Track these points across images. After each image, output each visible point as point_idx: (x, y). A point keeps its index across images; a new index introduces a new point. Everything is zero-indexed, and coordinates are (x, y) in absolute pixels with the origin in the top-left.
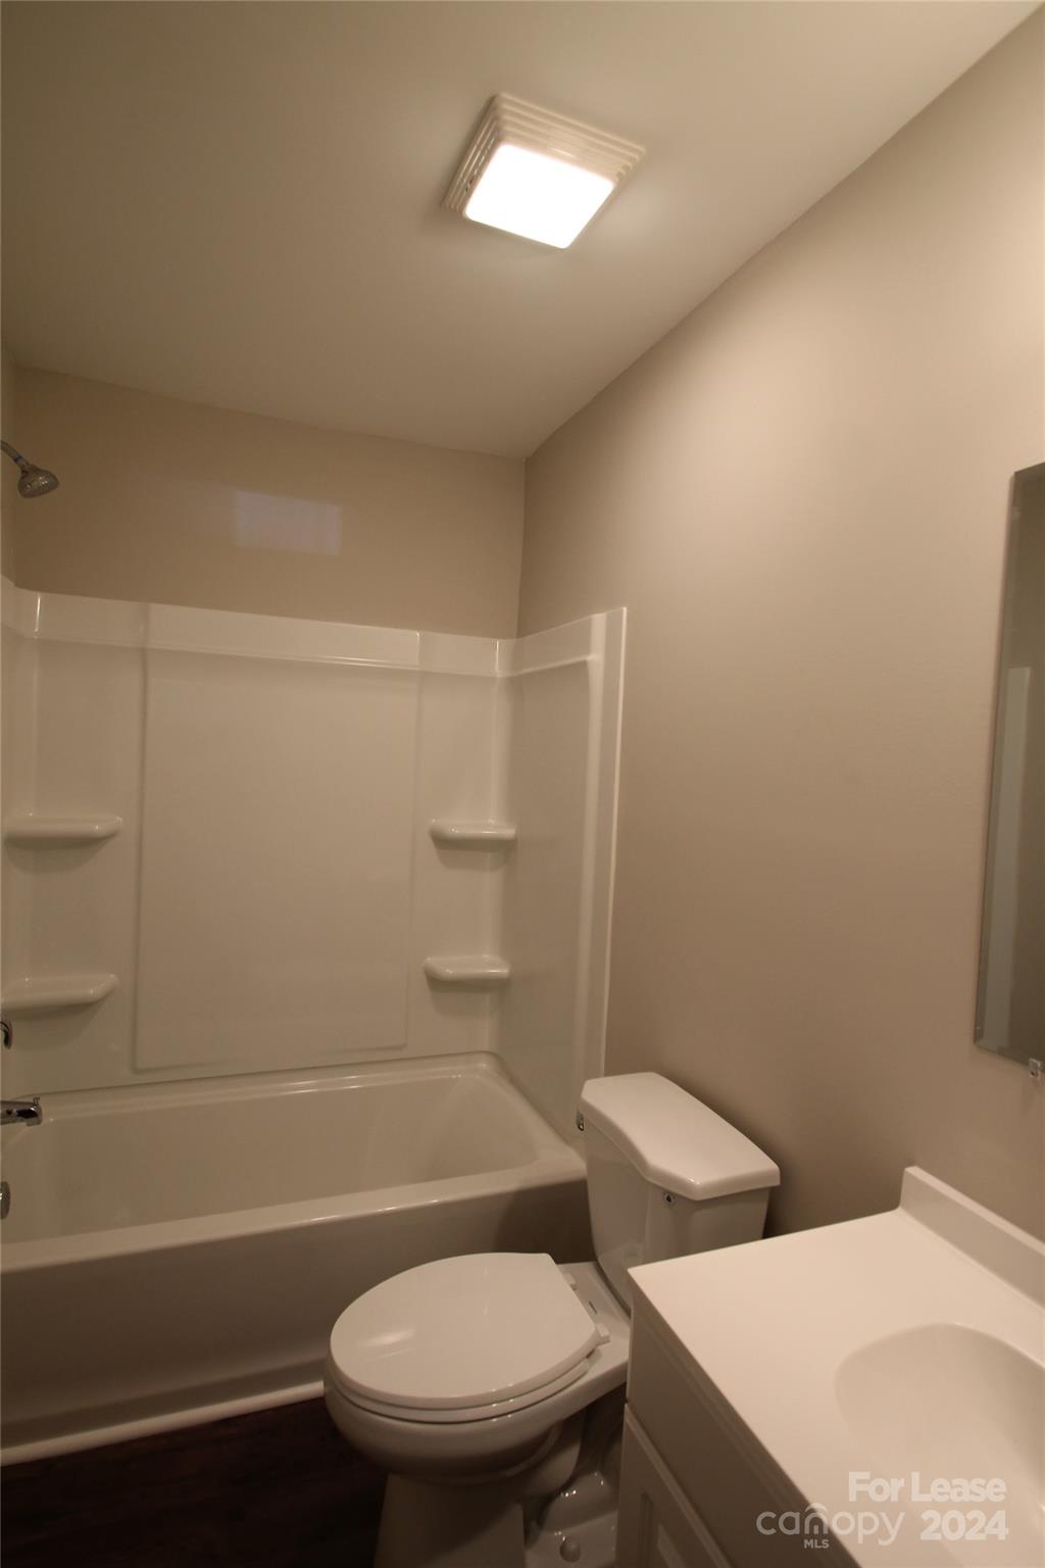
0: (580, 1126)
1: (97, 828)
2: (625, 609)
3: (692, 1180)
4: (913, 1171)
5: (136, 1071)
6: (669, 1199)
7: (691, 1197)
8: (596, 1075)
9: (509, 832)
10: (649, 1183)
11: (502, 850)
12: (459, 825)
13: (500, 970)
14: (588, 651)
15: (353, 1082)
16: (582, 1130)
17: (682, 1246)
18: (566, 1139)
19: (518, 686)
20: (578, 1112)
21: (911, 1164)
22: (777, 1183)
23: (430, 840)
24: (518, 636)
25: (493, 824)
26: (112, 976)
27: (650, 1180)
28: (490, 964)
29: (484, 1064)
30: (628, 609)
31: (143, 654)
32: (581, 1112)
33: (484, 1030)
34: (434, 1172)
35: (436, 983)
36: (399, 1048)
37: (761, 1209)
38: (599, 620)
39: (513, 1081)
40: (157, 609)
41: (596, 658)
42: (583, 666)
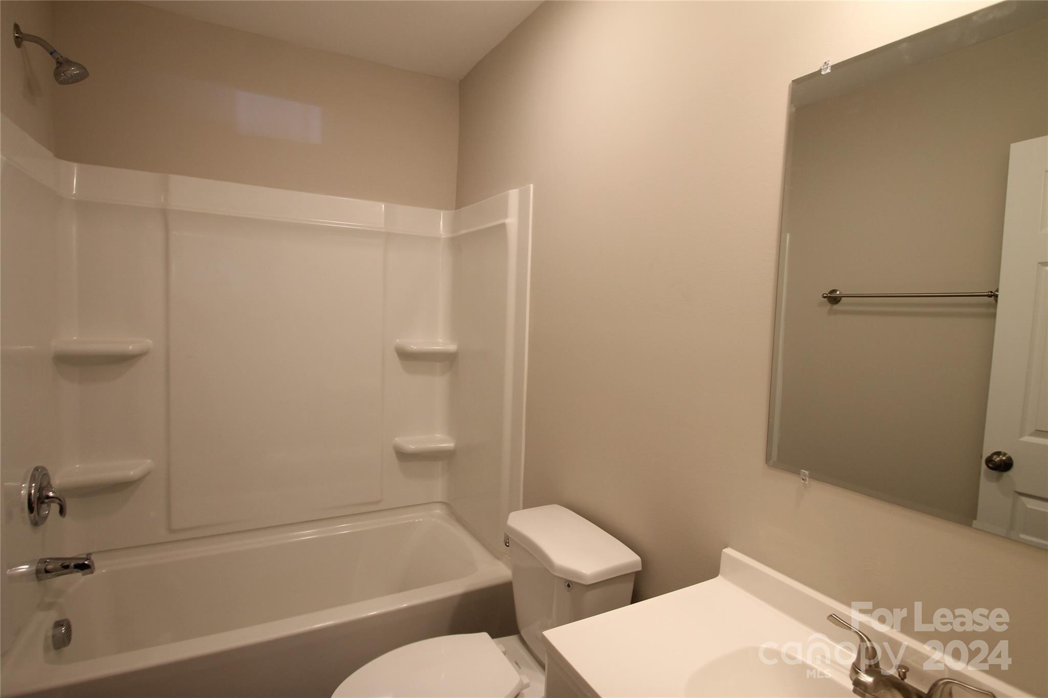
0: (507, 544)
1: (131, 348)
2: (532, 186)
3: (584, 572)
4: (728, 551)
5: (171, 531)
6: (569, 586)
7: (583, 583)
8: (517, 509)
9: (452, 347)
10: (554, 576)
11: (448, 360)
12: (417, 343)
13: (448, 444)
14: (506, 216)
15: (344, 529)
16: (508, 546)
17: (577, 614)
18: (497, 556)
19: (457, 244)
20: (505, 534)
21: (726, 547)
22: (640, 569)
23: (396, 355)
24: (456, 209)
25: (441, 343)
26: (149, 461)
27: (556, 574)
28: (442, 441)
29: (438, 511)
30: (534, 186)
31: (164, 213)
32: (508, 534)
33: (438, 487)
34: (404, 586)
35: (403, 456)
36: (377, 503)
37: (629, 587)
38: (513, 195)
39: (460, 520)
40: (174, 179)
41: (512, 221)
42: (503, 226)
